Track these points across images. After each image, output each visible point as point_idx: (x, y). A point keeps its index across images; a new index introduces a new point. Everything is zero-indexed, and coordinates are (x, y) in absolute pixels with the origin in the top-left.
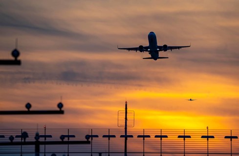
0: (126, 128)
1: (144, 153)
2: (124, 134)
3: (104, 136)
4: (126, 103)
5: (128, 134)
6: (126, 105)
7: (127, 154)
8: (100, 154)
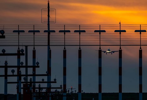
1: (65, 46)
2: (47, 30)
3: (30, 31)
4: (48, 2)
5: (50, 30)
6: (48, 4)
8: (26, 47)
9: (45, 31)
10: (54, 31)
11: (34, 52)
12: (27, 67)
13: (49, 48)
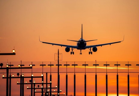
0: (58, 62)
1: (67, 73)
3: (49, 65)
5: (59, 64)
6: (58, 51)
7: (59, 73)
8: (47, 73)
9: (57, 65)
10: (61, 65)
11: (51, 76)
12: (47, 84)
13: (58, 74)
